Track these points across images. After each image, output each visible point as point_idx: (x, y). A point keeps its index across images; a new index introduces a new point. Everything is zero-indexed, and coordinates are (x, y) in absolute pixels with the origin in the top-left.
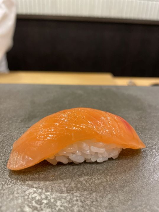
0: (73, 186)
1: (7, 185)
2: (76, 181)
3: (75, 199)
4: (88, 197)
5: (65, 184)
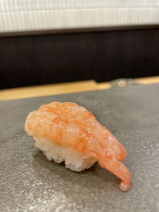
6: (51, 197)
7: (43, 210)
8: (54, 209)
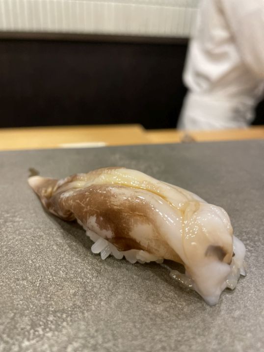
0: (150, 324)
1: (29, 340)
2: (151, 314)
3: (159, 346)
4: (179, 339)
5: (134, 322)
6: (60, 327)
7: (46, 349)
8: (66, 348)
